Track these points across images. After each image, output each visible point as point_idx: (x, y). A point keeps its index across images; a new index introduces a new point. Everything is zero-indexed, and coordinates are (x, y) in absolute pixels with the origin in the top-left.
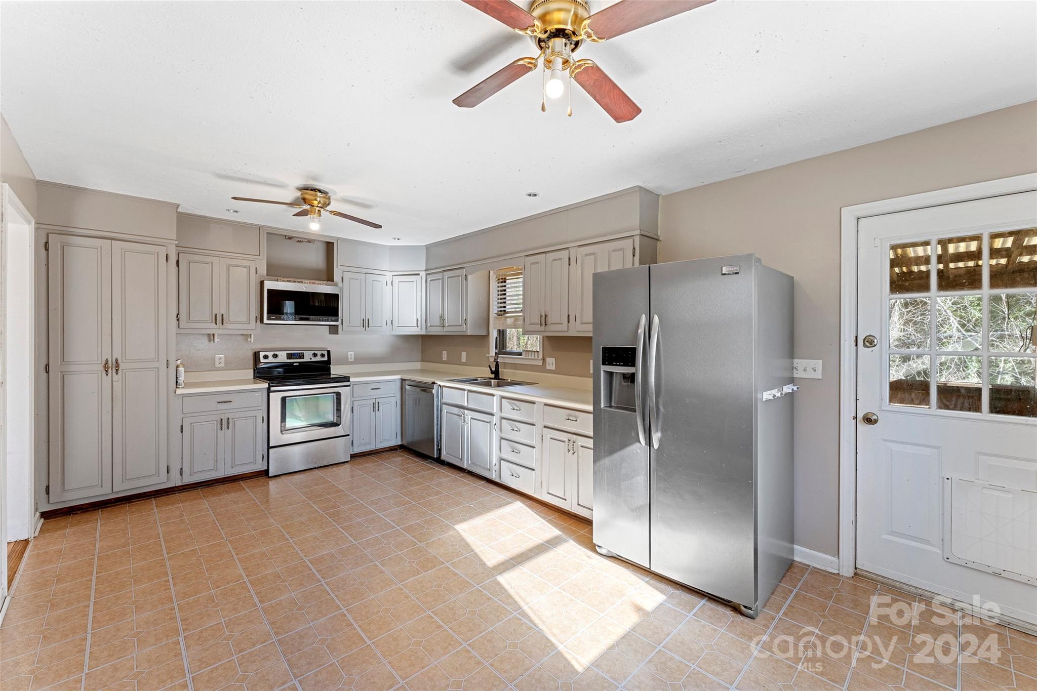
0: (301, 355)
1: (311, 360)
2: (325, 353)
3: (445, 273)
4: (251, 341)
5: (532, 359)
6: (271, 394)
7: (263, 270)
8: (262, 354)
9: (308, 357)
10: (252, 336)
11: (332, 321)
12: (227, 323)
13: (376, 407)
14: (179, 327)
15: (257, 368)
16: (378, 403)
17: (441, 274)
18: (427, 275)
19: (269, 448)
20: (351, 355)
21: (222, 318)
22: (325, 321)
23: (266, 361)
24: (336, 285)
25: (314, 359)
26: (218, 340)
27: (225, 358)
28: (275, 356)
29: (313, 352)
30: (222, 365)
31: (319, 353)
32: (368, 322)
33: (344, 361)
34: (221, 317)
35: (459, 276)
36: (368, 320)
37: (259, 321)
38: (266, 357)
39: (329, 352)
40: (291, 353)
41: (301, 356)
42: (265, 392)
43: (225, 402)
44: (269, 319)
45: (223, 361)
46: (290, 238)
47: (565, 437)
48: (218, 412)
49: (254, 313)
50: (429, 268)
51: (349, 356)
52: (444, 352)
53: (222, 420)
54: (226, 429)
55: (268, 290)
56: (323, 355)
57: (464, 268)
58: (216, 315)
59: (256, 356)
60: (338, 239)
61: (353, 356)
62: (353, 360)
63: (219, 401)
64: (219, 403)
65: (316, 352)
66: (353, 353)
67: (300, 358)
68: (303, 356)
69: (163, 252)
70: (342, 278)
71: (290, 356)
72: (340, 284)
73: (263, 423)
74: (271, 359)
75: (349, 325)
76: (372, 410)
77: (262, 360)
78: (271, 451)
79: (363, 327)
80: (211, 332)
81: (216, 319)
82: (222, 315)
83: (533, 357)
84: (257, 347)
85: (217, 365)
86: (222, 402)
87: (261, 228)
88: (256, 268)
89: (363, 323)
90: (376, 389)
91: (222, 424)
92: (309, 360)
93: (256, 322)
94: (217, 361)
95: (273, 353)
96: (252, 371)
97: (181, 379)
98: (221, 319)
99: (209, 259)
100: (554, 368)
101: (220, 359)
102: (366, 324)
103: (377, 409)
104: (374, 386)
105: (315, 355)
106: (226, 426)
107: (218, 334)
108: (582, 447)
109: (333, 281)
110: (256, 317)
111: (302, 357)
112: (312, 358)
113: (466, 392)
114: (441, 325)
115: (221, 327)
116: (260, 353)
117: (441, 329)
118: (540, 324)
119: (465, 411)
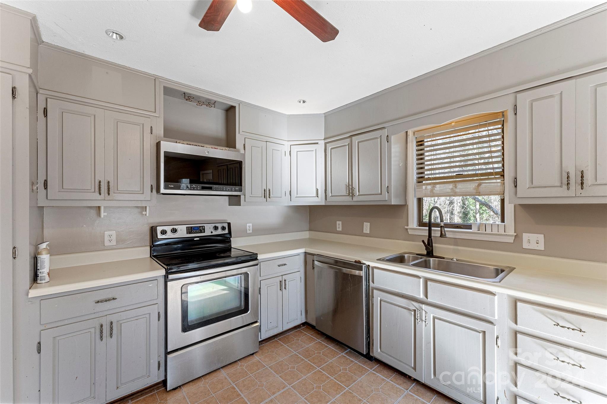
0: (201, 228)
1: (212, 234)
2: (226, 225)
3: (353, 138)
4: (146, 215)
6: (169, 284)
7: (160, 131)
8: (159, 229)
9: (209, 231)
10: (148, 208)
11: (235, 191)
12: (114, 193)
13: (282, 285)
14: (47, 198)
15: (154, 246)
16: (285, 281)
17: (349, 140)
18: (326, 144)
19: (167, 353)
20: (249, 226)
21: (108, 186)
22: (229, 191)
23: (164, 236)
24: (238, 151)
25: (215, 233)
26: (106, 214)
27: (117, 235)
28: (174, 231)
29: (214, 225)
30: (114, 243)
31: (220, 226)
32: (270, 192)
33: (244, 233)
34: (106, 185)
35: (377, 138)
36: (269, 190)
37: (154, 191)
38: (164, 232)
39: (229, 224)
40: (191, 227)
41: (201, 230)
42: (162, 281)
43: (106, 301)
44: (166, 188)
45: (114, 238)
46: (189, 98)
48: (96, 316)
49: (149, 180)
50: (328, 136)
51: (248, 228)
52: (338, 222)
53: (102, 326)
54: (109, 337)
55: (165, 152)
56: (223, 228)
57: (384, 128)
58: (100, 182)
59: (153, 230)
60: (240, 103)
61: (251, 228)
62: (251, 232)
63: (97, 299)
64: (98, 302)
65: (217, 225)
66: (251, 225)
67: (201, 232)
68: (204, 229)
70: (244, 145)
71: (190, 230)
72: (242, 151)
73: (159, 320)
74: (169, 235)
75: (251, 196)
76: (279, 288)
77: (160, 236)
78: (169, 356)
79: (265, 197)
80: (97, 204)
81: (100, 188)
82: (109, 182)
83: (495, 232)
84: (154, 220)
85: (107, 243)
86: (102, 301)
87: (156, 79)
88: (151, 127)
89: (265, 194)
90: (282, 265)
91: (101, 332)
92: (210, 234)
93: (152, 192)
94: (106, 238)
95: (172, 227)
96: (149, 248)
97: (44, 271)
98: (106, 188)
99: (90, 111)
100: (543, 249)
101: (110, 236)
102: (267, 194)
103: (283, 287)
104: (281, 262)
105: (216, 228)
106: (108, 333)
107: (105, 207)
109: (236, 148)
110: (152, 186)
111: (203, 231)
112: (213, 231)
113: (421, 280)
114: (348, 195)
115: (108, 197)
116: (158, 228)
117: (349, 199)
118: (561, 186)
119: (421, 305)
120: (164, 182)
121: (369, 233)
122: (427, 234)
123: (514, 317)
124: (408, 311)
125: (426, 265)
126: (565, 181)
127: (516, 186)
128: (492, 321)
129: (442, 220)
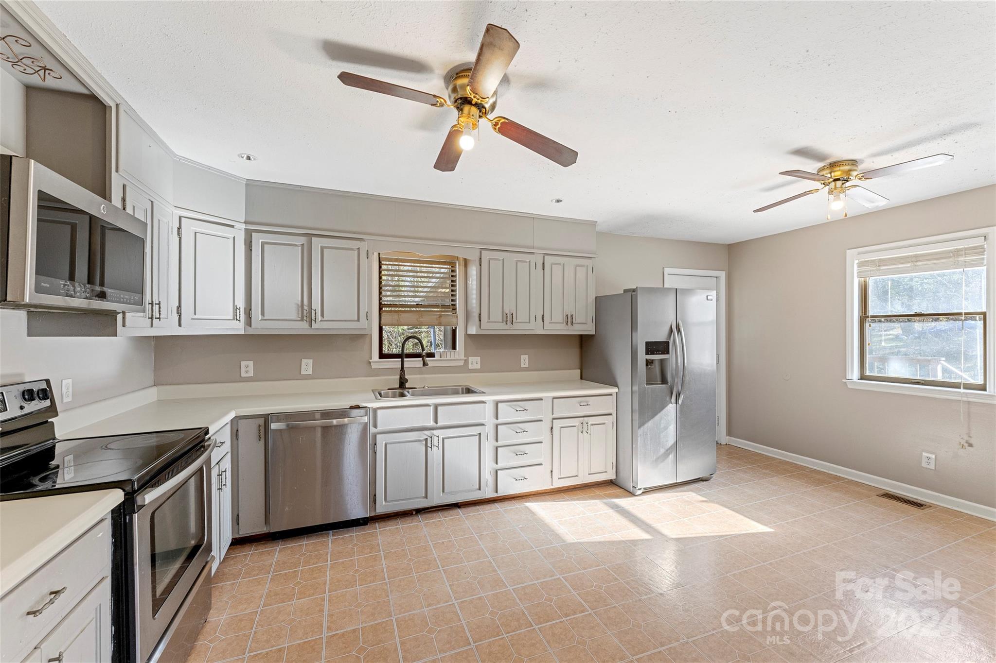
3: (312, 239)
5: (454, 360)
11: (135, 303)
13: (223, 480)
17: (303, 238)
18: (249, 231)
29: (22, 388)
32: (159, 308)
35: (352, 250)
36: (159, 304)
39: (48, 385)
44: (37, 288)
47: (576, 422)
50: (251, 220)
52: (243, 364)
57: (363, 240)
61: (70, 390)
62: (71, 398)
66: (70, 381)
70: (123, 199)
76: (217, 487)
79: (150, 318)
83: (453, 358)
89: (150, 310)
92: (20, 413)
100: (478, 367)
102: (153, 312)
105: (29, 395)
108: (592, 425)
111: (4, 406)
113: (432, 407)
114: (299, 319)
117: (304, 325)
118: (503, 322)
119: (432, 431)
121: (311, 373)
122: (400, 367)
123: (496, 415)
124: (419, 442)
125: (402, 395)
126: (505, 319)
127: (480, 321)
128: (484, 423)
129: (423, 349)
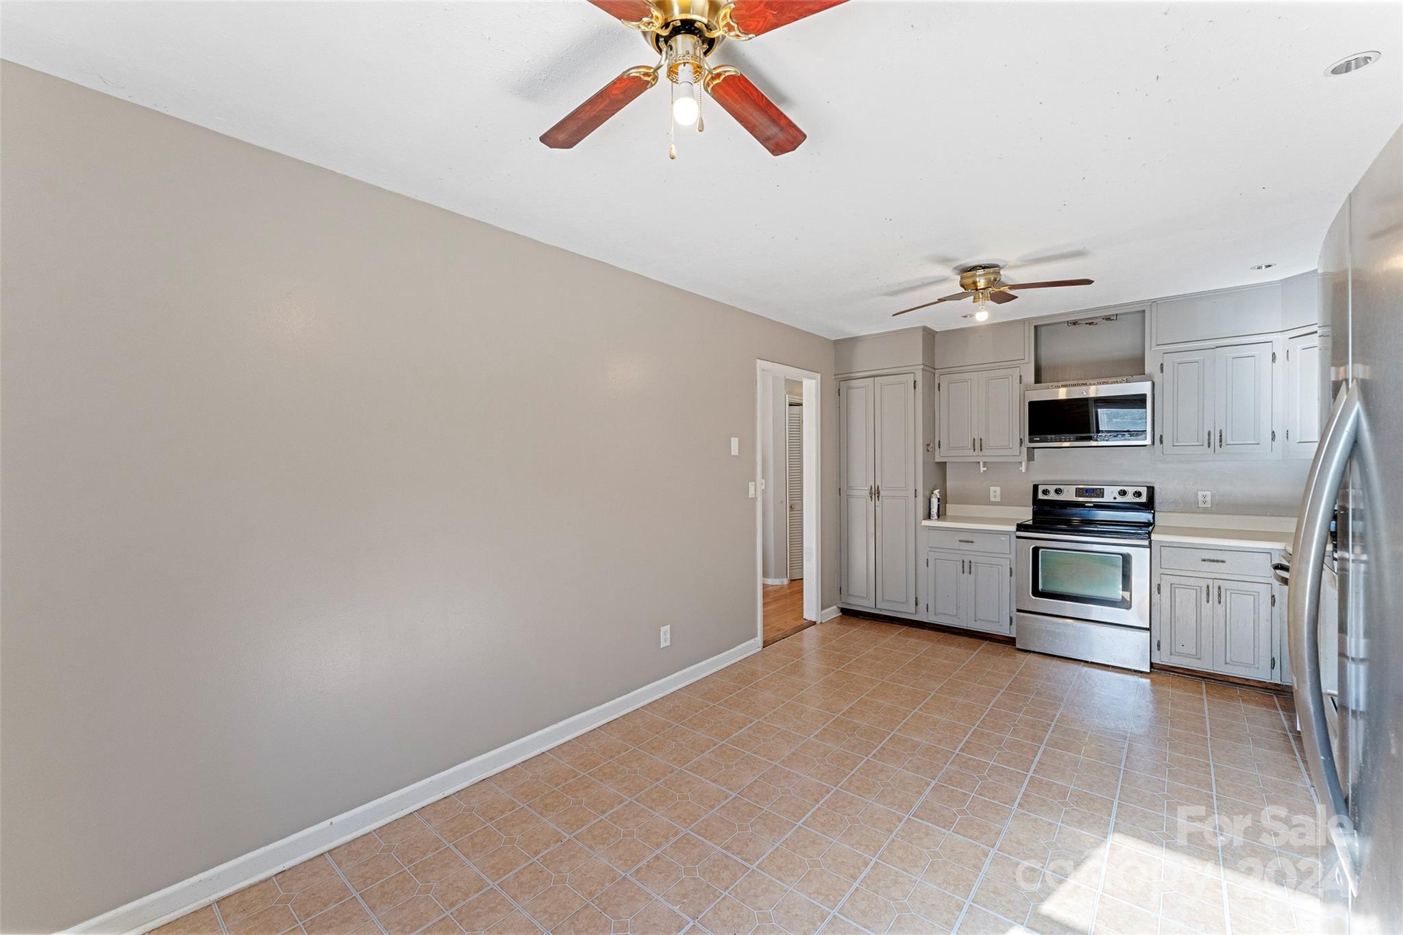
0: (1098, 491)
1: (1115, 501)
2: (1144, 491)
4: (1022, 471)
7: (1030, 377)
8: (1041, 488)
9: (1110, 496)
10: (1023, 464)
11: (1136, 438)
12: (986, 449)
13: (1212, 594)
14: (940, 455)
15: (1037, 504)
16: (1219, 588)
19: (1017, 610)
20: (1205, 496)
21: (981, 443)
23: (1045, 496)
24: (1151, 380)
25: (1121, 499)
26: (985, 469)
28: (1058, 491)
29: (1120, 488)
30: (998, 499)
31: (1131, 490)
32: (1220, 438)
33: (1190, 508)
34: (979, 442)
37: (1024, 445)
38: (1045, 492)
39: (1151, 490)
40: (1082, 489)
43: (967, 542)
44: (1030, 441)
45: (999, 494)
46: (1075, 323)
48: (960, 552)
49: (1018, 434)
51: (1200, 498)
53: (964, 561)
54: (968, 574)
55: (1030, 402)
56: (1138, 494)
58: (975, 440)
59: (1036, 487)
60: (1152, 304)
61: (1207, 500)
62: (1208, 505)
63: (961, 539)
65: (1126, 489)
66: (1206, 493)
67: (1098, 496)
68: (1103, 493)
69: (910, 378)
70: (1162, 365)
71: (1079, 492)
72: (1158, 377)
73: (1011, 575)
74: (1052, 496)
75: (1176, 444)
76: (1204, 598)
77: (1039, 494)
79: (1209, 446)
81: (974, 445)
82: (981, 439)
84: (1037, 478)
85: (992, 499)
86: (964, 541)
88: (1021, 376)
89: (1209, 439)
90: (1214, 561)
91: (963, 567)
92: (1112, 501)
93: (1021, 446)
94: (992, 493)
95: (1056, 487)
96: (1032, 510)
98: (979, 444)
99: (967, 376)
101: (995, 492)
102: (1213, 441)
103: (1214, 598)
104: (1211, 555)
105: (1124, 493)
106: (968, 570)
107: (984, 463)
109: (1144, 375)
110: (1021, 439)
111: (1100, 494)
112: (1117, 497)
115: (981, 454)
116: (1039, 486)
120: (1029, 435)
